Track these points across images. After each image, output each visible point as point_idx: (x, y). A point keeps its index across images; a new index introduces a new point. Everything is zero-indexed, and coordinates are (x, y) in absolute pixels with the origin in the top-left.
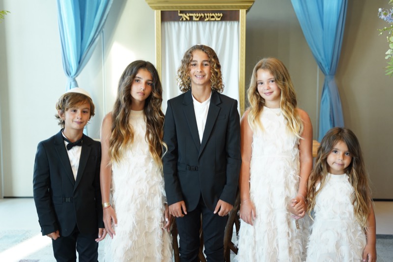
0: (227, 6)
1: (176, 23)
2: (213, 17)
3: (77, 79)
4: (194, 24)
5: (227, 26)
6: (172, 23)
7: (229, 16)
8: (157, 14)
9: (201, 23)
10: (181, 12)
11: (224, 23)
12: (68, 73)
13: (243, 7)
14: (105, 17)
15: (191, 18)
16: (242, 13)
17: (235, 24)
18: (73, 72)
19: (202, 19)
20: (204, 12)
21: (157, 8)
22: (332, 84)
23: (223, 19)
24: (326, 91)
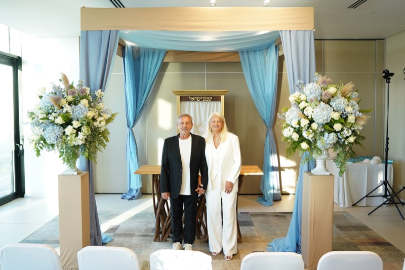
0: (214, 94)
1: (188, 102)
2: (207, 99)
3: (133, 129)
4: (197, 103)
5: (215, 104)
6: (186, 102)
7: (216, 98)
8: (178, 97)
9: (201, 102)
10: (190, 97)
11: (213, 102)
12: (128, 126)
13: (223, 94)
14: (149, 96)
15: (196, 100)
16: (223, 97)
17: (219, 102)
18: (131, 125)
19: (201, 100)
20: (202, 97)
21: (178, 95)
22: (271, 132)
23: (212, 100)
24: (268, 136)
